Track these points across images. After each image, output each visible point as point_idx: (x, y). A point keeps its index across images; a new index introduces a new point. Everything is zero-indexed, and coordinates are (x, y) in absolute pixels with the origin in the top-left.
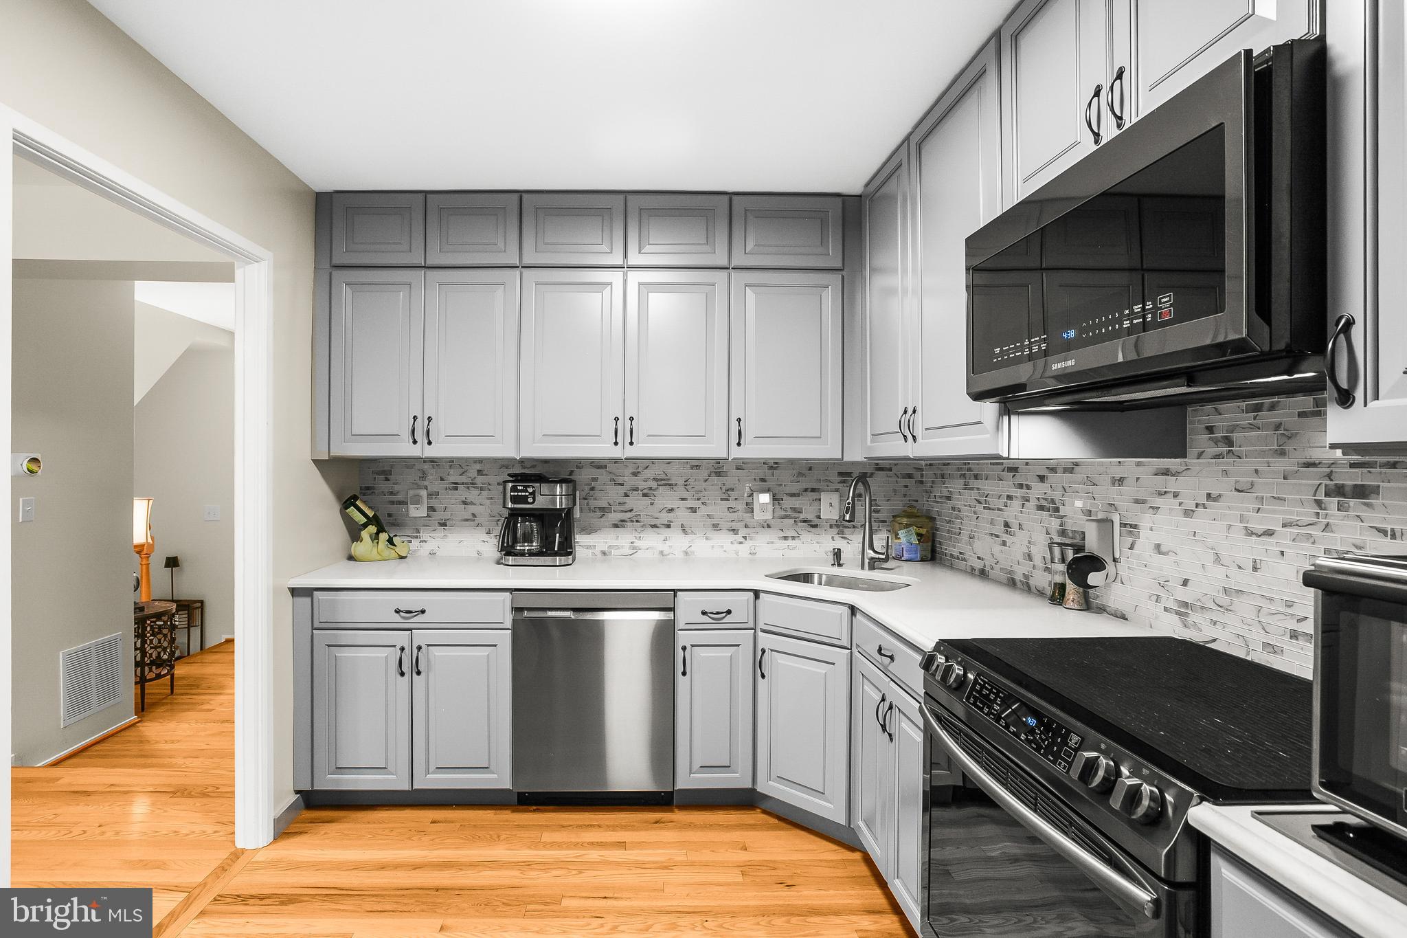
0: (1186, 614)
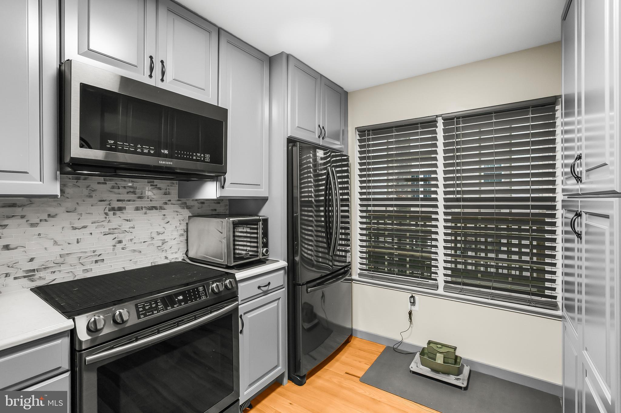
0: (32, 276)
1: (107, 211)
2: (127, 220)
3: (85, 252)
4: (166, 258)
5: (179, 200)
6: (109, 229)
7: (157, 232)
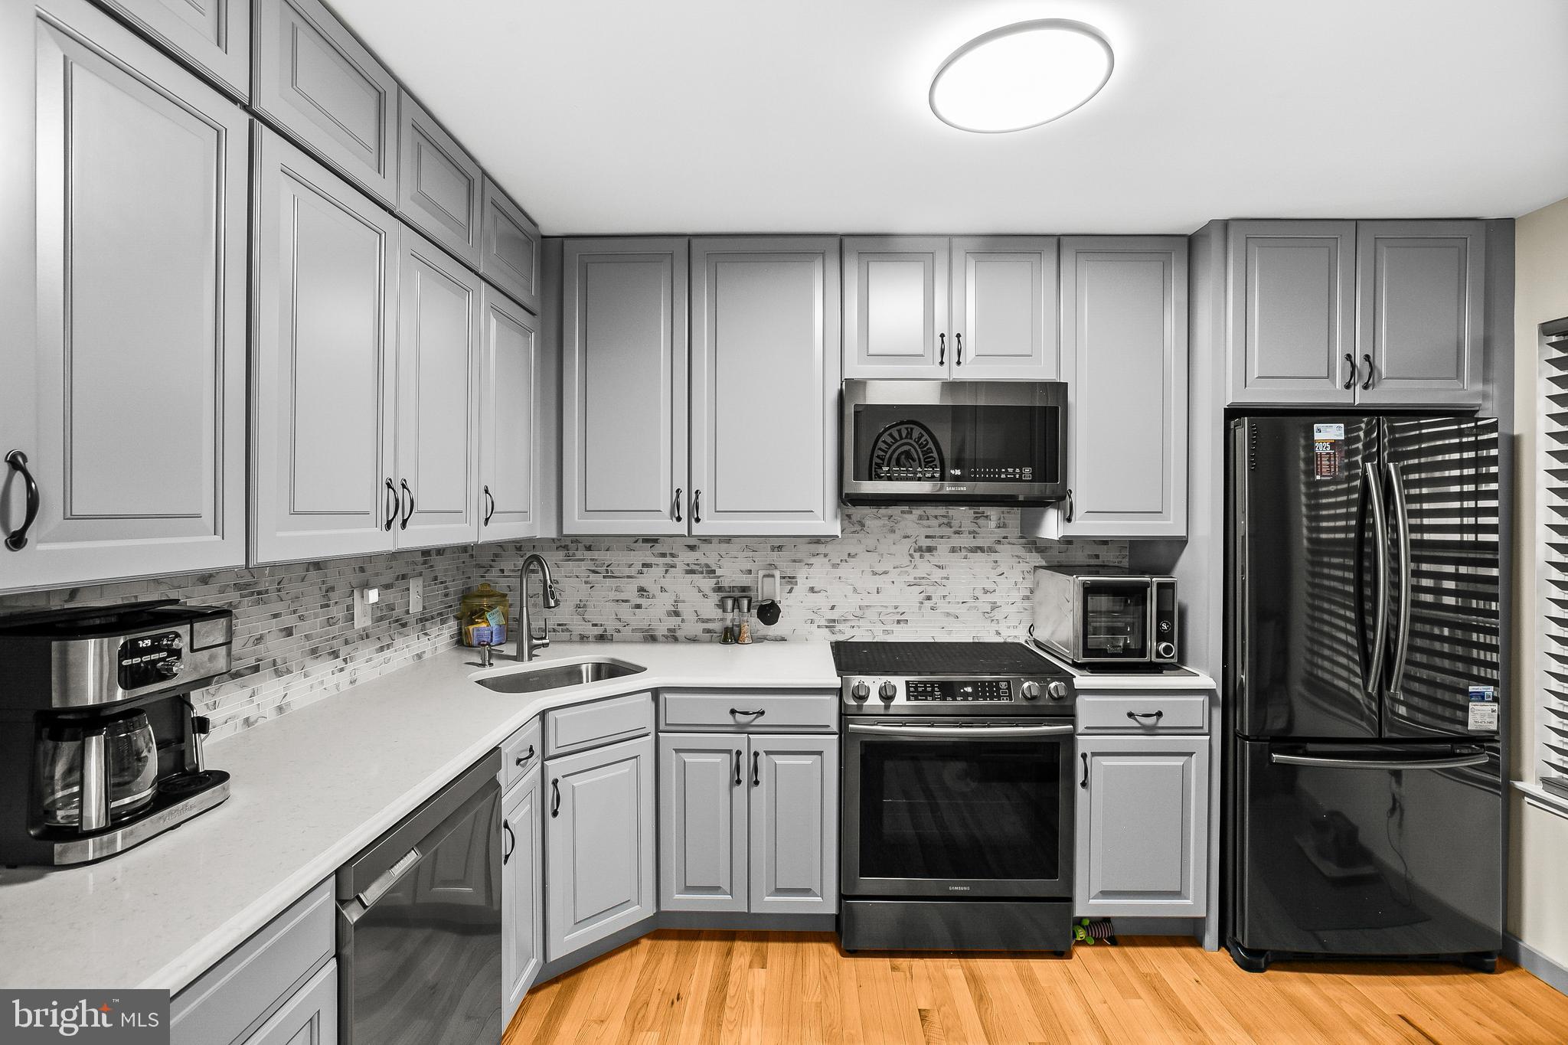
0: (834, 627)
1: (912, 552)
2: (939, 567)
3: (886, 607)
4: (998, 633)
5: (1022, 537)
6: (915, 578)
7: (984, 589)
